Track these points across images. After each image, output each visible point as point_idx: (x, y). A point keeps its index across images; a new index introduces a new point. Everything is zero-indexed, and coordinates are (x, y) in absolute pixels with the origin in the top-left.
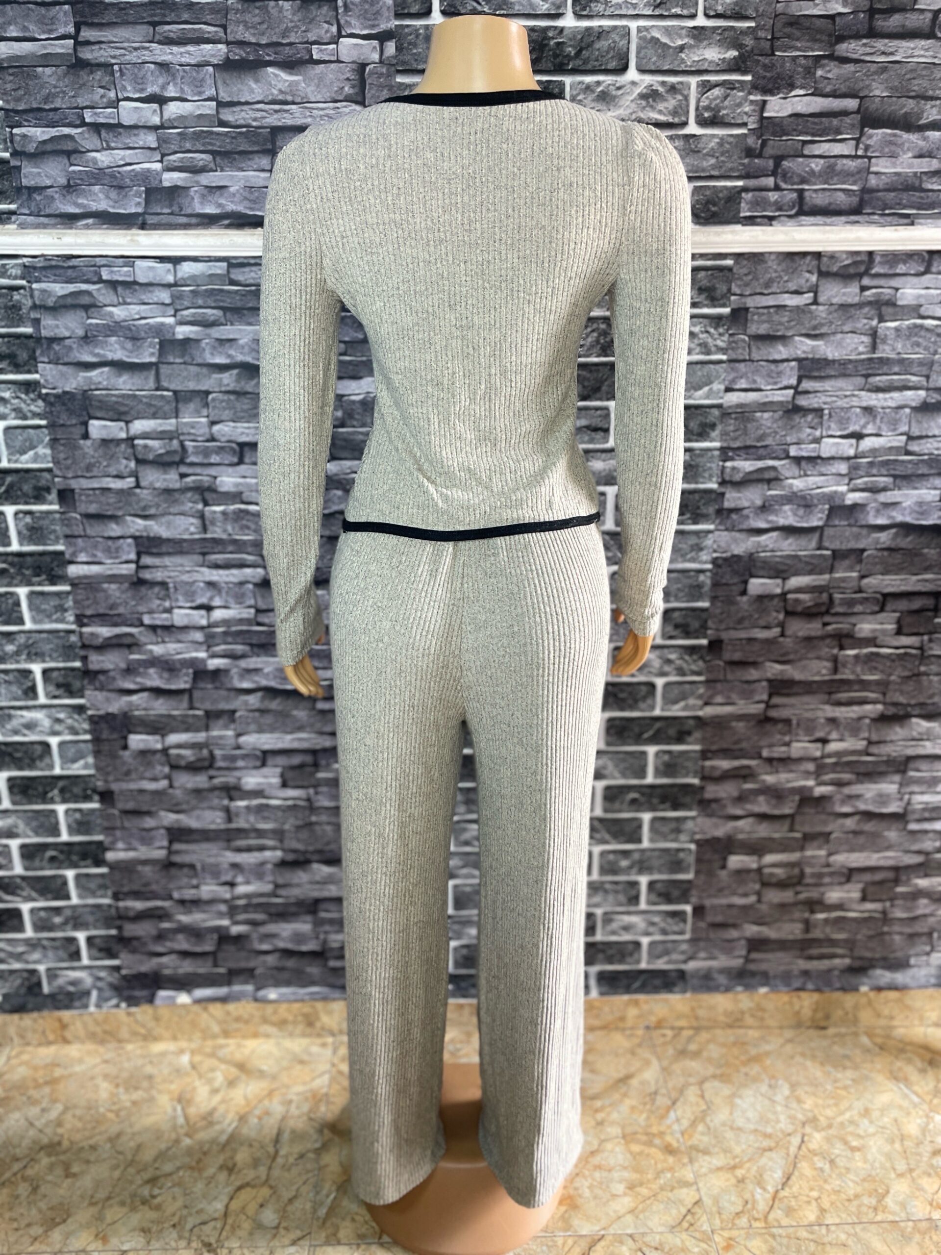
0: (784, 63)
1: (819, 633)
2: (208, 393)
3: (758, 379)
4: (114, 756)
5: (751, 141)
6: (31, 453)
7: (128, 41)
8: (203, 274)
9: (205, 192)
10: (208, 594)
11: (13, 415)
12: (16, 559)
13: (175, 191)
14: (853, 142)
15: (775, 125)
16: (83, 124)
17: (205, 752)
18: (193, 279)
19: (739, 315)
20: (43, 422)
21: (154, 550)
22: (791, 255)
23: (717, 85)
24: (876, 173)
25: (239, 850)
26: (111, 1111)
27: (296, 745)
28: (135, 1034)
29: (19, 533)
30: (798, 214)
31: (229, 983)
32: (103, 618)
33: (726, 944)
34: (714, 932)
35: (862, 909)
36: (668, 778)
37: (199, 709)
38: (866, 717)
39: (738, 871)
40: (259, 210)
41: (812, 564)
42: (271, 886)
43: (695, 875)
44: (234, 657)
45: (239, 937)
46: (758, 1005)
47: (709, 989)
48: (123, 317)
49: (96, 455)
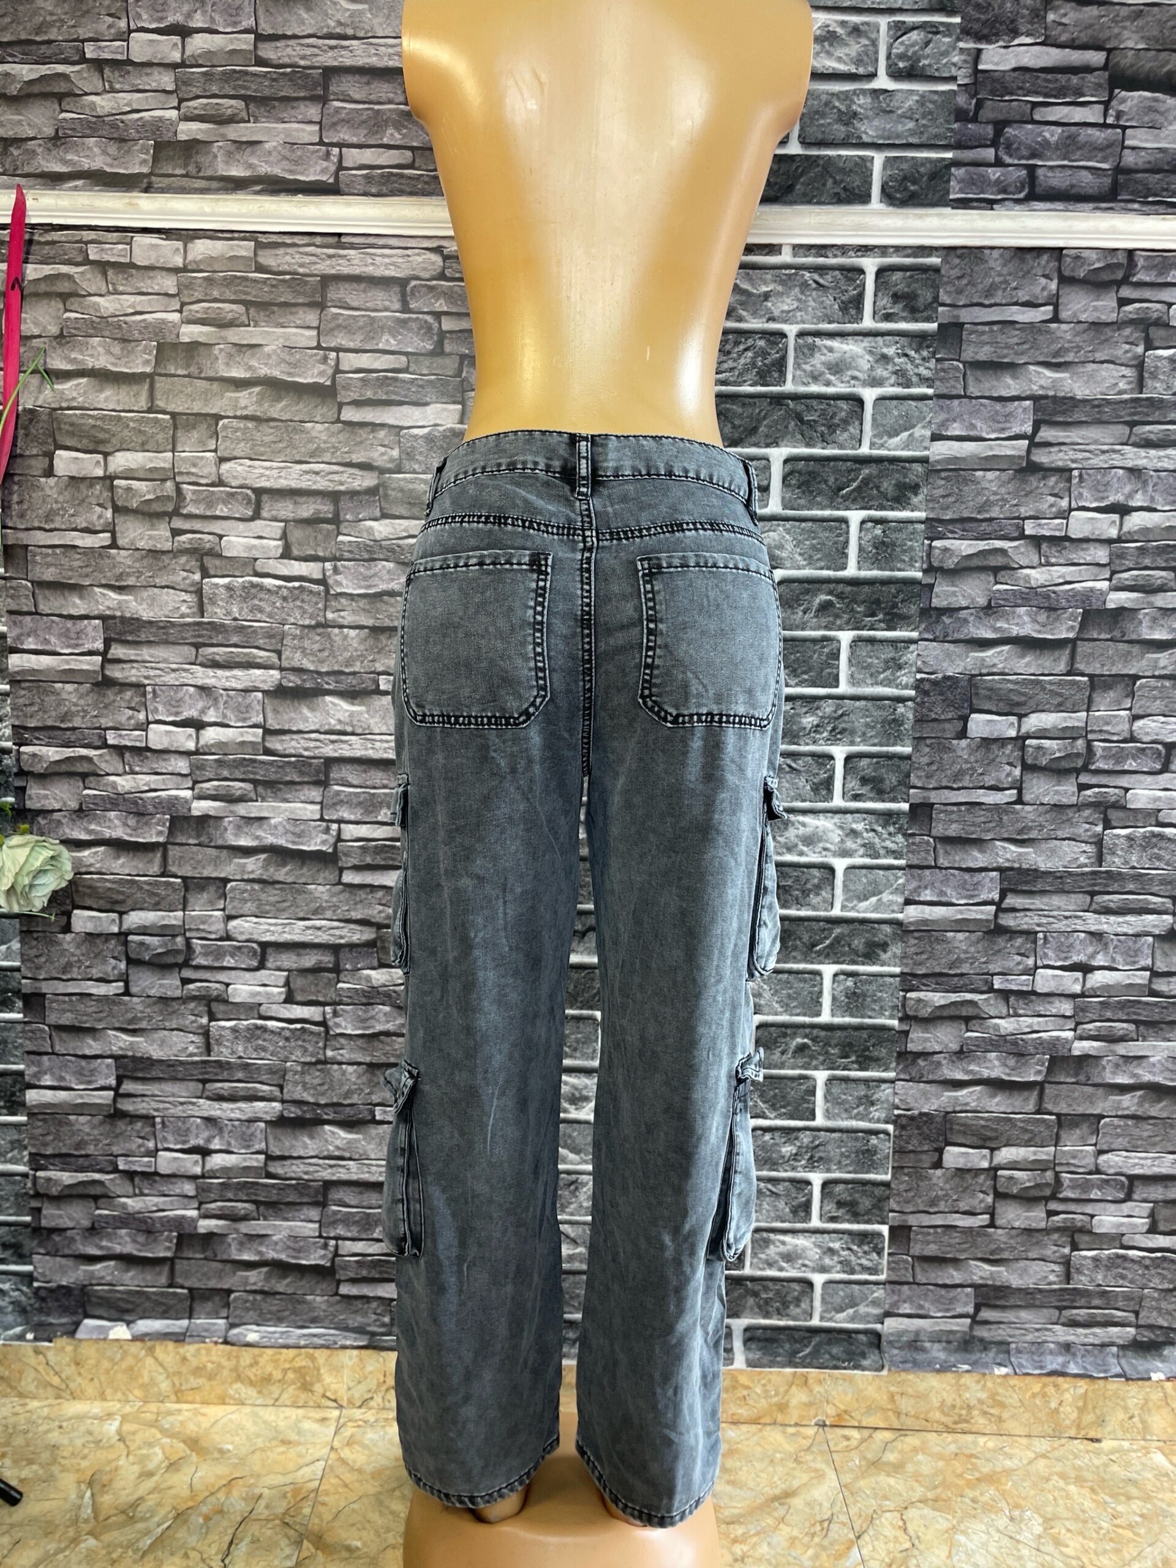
0: (1003, 3)
1: (1074, 800)
2: (218, 417)
3: (979, 425)
4: (50, 941)
5: (961, 100)
8: (222, 256)
9: (232, 148)
13: (193, 146)
14: (1101, 107)
15: (994, 80)
16: (83, 60)
17: (179, 940)
18: (208, 263)
19: (952, 332)
21: (130, 638)
22: (1021, 252)
23: (914, 28)
24: (1133, 149)
25: (220, 1098)
27: (309, 937)
28: (46, 1384)
30: (1028, 199)
31: (190, 1316)
32: (51, 733)
33: (943, 1292)
34: (924, 1270)
35: (1151, 1245)
36: (852, 1016)
37: (176, 876)
38: (1148, 934)
39: (960, 1171)
40: (302, 174)
41: (1060, 695)
42: (262, 1157)
43: (893, 1175)
44: (231, 799)
45: (210, 1236)
46: (993, 1396)
47: (917, 1365)
48: (111, 311)
49: (61, 499)
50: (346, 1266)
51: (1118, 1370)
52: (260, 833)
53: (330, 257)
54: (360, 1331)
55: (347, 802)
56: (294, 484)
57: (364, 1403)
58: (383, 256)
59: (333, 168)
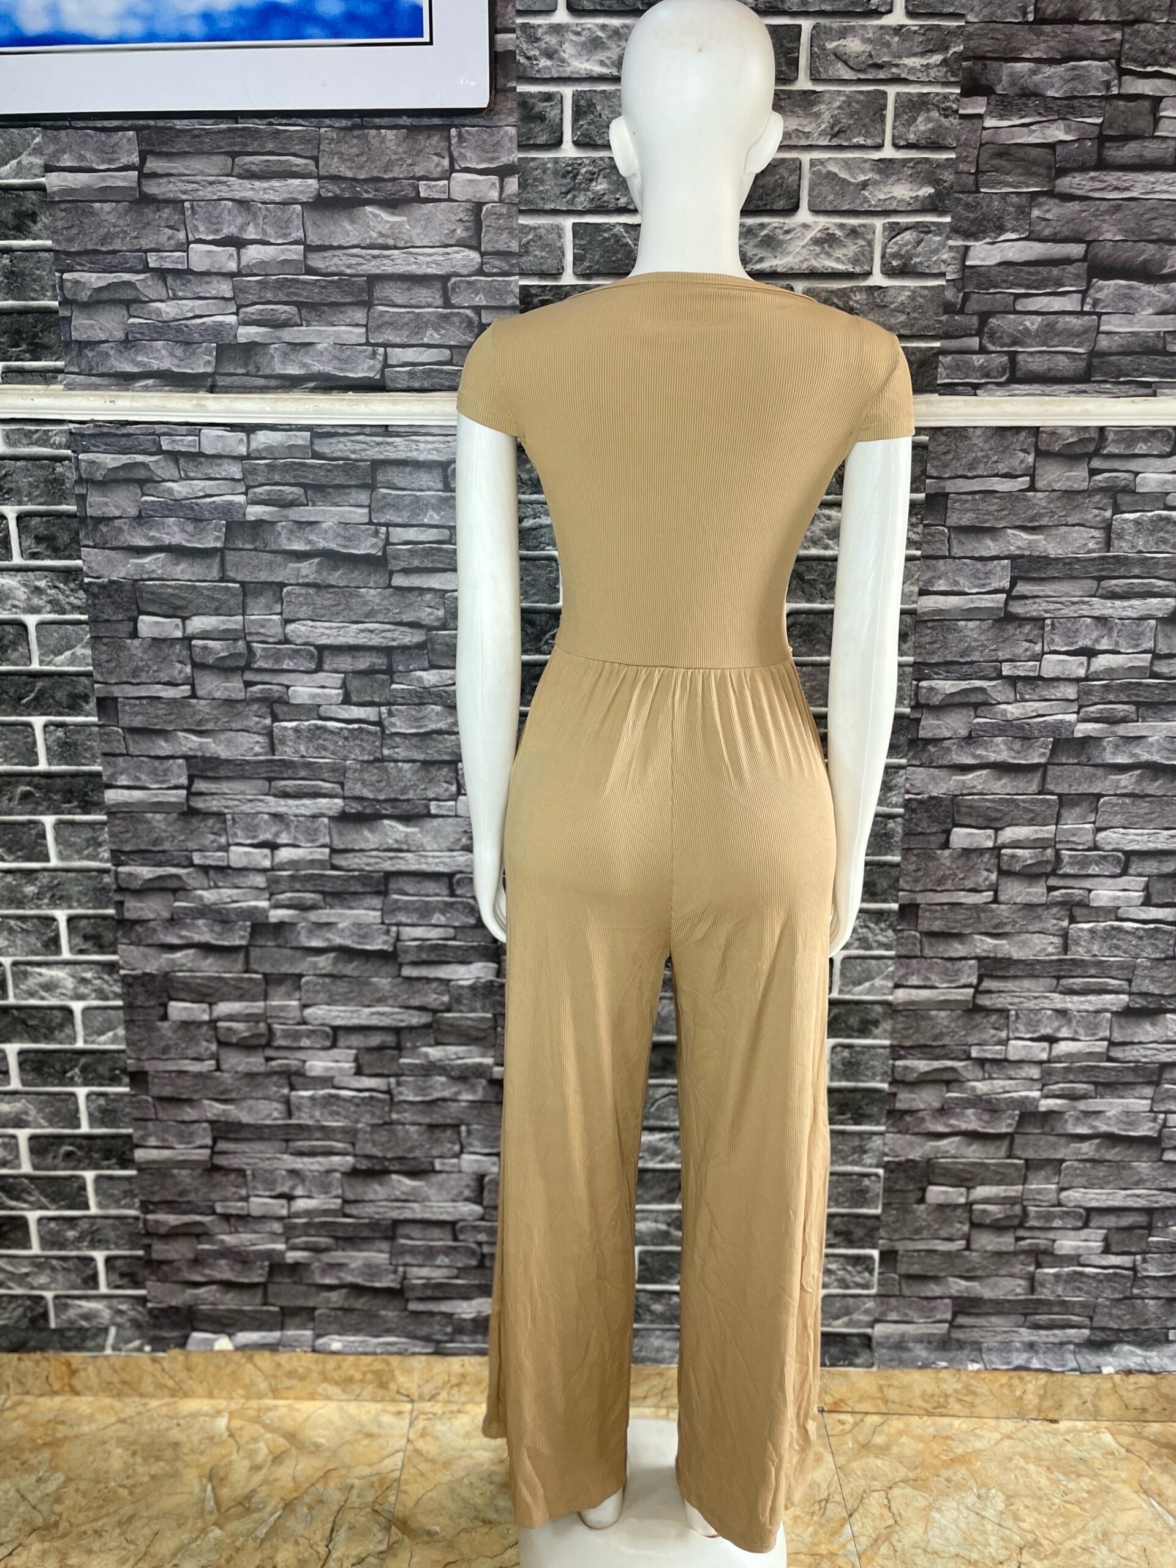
0: (991, 201)
1: (1043, 900)
2: (282, 585)
3: (962, 581)
4: (152, 1029)
5: (949, 294)
6: (68, 653)
7: (202, 173)
8: (282, 445)
9: (288, 349)
10: (274, 829)
11: (49, 607)
12: (43, 781)
13: (252, 348)
14: (1079, 296)
15: (980, 275)
16: (146, 269)
17: (262, 1026)
18: (269, 451)
19: (938, 502)
20: (84, 617)
21: (210, 774)
22: (1002, 430)
23: (908, 228)
24: (1108, 333)
25: (300, 1154)
26: (124, 1486)
27: (375, 1021)
28: (162, 1386)
29: (48, 749)
30: (1009, 382)
31: (282, 1329)
32: (144, 856)
33: (925, 1303)
34: (909, 1286)
35: (1104, 1263)
36: (848, 1080)
37: (256, 972)
38: (1106, 1010)
39: (941, 1207)
40: (350, 371)
41: (1033, 811)
42: (339, 1201)
43: (884, 1210)
44: (302, 907)
45: (296, 1266)
46: (967, 1387)
47: (902, 1364)
48: (184, 494)
49: (145, 657)
50: (414, 1287)
51: (1074, 1365)
52: (329, 935)
53: (378, 444)
54: (427, 1339)
55: (406, 908)
56: (352, 641)
57: (432, 1398)
58: (426, 442)
59: (379, 366)
